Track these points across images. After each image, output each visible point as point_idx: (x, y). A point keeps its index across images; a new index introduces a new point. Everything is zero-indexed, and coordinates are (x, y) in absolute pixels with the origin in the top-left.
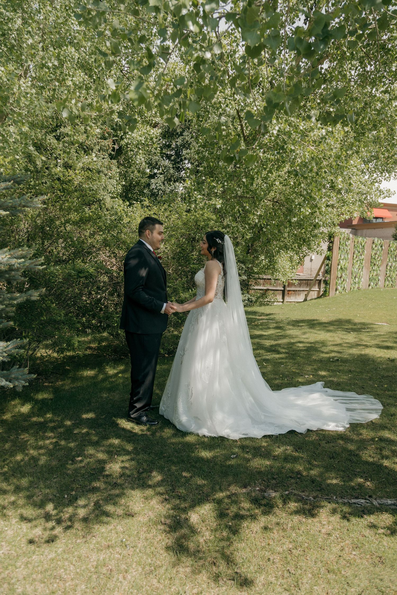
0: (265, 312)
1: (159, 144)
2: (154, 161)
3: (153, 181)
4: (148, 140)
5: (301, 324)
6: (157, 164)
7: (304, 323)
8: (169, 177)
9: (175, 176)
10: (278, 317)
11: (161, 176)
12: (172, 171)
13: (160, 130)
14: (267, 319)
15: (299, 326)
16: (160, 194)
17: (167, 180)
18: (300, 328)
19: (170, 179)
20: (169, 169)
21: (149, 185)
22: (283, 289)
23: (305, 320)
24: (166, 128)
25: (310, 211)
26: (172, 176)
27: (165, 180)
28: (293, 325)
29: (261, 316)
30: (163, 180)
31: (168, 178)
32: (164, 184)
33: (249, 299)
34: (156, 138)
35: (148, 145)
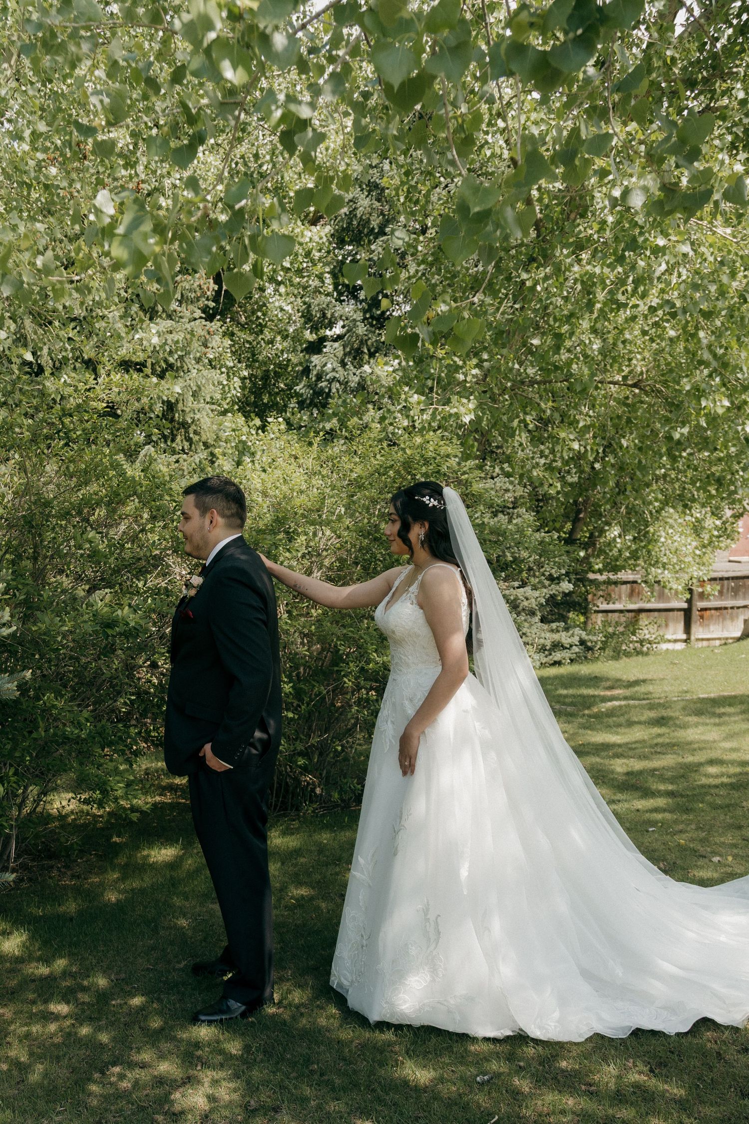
0: (624, 677)
1: (328, 264)
2: (315, 311)
3: (316, 359)
4: (300, 259)
5: (722, 710)
6: (324, 315)
7: (730, 705)
8: (356, 346)
9: (369, 343)
10: (657, 691)
11: (336, 345)
12: (361, 329)
13: (328, 228)
14: (626, 698)
15: (714, 715)
16: (334, 390)
17: (350, 353)
18: (717, 720)
19: (359, 349)
20: (355, 326)
21: (307, 371)
22: (685, 605)
23: (735, 697)
24: (342, 220)
25: (727, 403)
26: (362, 342)
27: (345, 355)
28: (699, 713)
29: (611, 688)
30: (340, 354)
31: (352, 349)
32: (343, 364)
33: (582, 642)
34: (320, 251)
35: (299, 272)
